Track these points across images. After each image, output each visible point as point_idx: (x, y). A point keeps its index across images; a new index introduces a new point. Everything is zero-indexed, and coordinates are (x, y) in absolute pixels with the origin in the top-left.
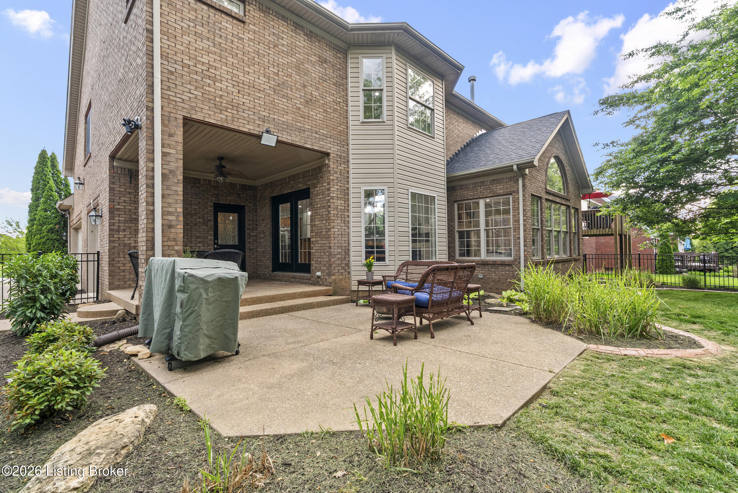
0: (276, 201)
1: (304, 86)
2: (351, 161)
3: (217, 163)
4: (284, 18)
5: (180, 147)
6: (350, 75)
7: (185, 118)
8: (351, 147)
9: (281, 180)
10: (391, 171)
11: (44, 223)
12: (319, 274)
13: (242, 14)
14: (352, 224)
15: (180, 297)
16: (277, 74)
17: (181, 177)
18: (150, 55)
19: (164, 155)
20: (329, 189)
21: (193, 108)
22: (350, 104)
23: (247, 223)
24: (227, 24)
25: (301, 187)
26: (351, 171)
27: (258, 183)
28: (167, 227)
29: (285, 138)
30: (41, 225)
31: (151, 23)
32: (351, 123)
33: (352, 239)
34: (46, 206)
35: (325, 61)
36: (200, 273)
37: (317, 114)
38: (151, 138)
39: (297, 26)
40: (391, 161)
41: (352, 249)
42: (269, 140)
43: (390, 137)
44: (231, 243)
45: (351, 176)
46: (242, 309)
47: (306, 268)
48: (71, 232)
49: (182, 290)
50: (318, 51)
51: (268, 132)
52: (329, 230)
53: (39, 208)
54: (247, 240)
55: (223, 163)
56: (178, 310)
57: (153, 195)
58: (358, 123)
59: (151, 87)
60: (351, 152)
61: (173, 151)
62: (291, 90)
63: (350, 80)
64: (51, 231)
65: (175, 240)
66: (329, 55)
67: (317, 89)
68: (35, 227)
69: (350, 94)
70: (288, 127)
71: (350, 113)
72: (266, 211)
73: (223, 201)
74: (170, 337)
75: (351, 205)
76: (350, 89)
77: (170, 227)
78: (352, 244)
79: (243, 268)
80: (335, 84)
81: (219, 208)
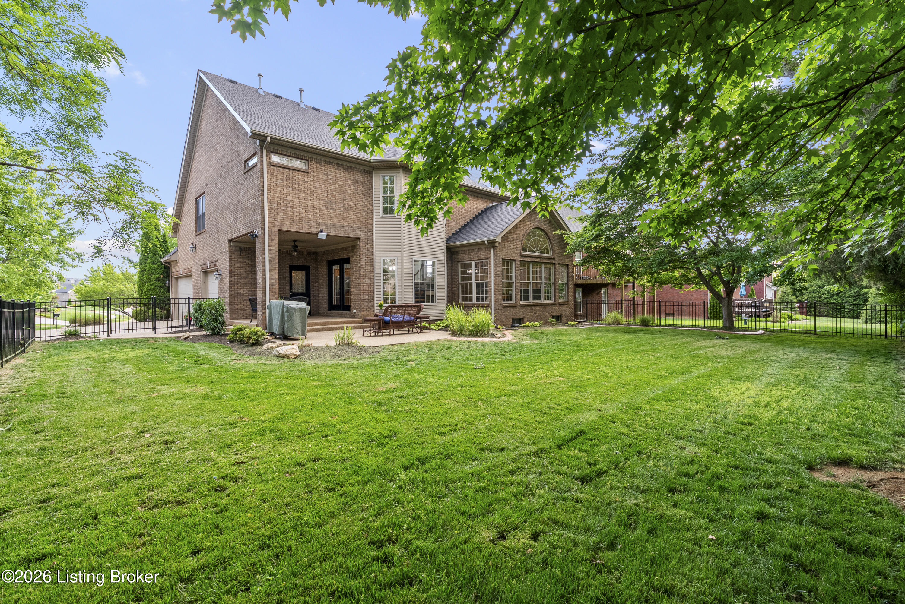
0: (331, 264)
1: (344, 200)
2: (375, 241)
3: (293, 244)
4: (331, 163)
5: (277, 246)
6: (374, 187)
7: (279, 231)
8: (375, 232)
9: (333, 250)
10: (399, 247)
11: (153, 273)
12: (355, 311)
13: (306, 168)
14: (375, 281)
15: (286, 314)
16: (327, 197)
17: (277, 261)
18: (263, 202)
19: (270, 250)
20: (360, 260)
21: (282, 225)
22: (374, 205)
23: (311, 277)
24: (299, 176)
25: (345, 256)
26: (375, 248)
27: (319, 250)
28: (272, 285)
29: (332, 233)
30: (150, 275)
31: (263, 186)
32: (374, 217)
33: (375, 290)
34: (153, 260)
35: (357, 182)
36: (293, 306)
37: (351, 216)
38: (264, 243)
39: (339, 165)
40: (399, 241)
41: (375, 296)
42: (322, 236)
43: (399, 226)
44: (300, 291)
45: (375, 250)
46: (308, 328)
47: (348, 308)
48: (172, 280)
49: (287, 312)
50: (352, 177)
51: (321, 231)
52: (360, 285)
53: (148, 261)
54: (312, 289)
55: (297, 244)
56: (286, 318)
57: (265, 270)
58: (379, 217)
59: (263, 218)
60: (375, 236)
61: (273, 248)
62: (336, 204)
63: (374, 190)
64: (158, 279)
65: (275, 292)
66: (359, 177)
67: (352, 200)
68: (145, 276)
69: (374, 199)
70: (334, 226)
71: (374, 211)
72: (324, 270)
73: (295, 264)
74: (283, 328)
75: (375, 269)
76: (374, 196)
77: (272, 286)
78: (375, 293)
79: (309, 304)
80: (364, 195)
81: (293, 268)
